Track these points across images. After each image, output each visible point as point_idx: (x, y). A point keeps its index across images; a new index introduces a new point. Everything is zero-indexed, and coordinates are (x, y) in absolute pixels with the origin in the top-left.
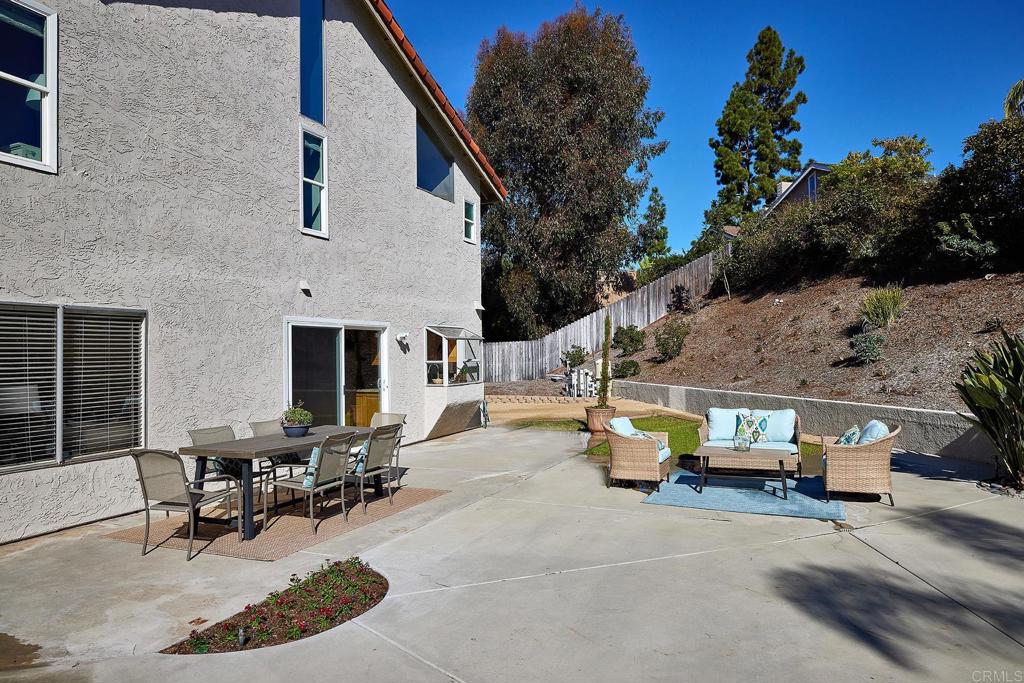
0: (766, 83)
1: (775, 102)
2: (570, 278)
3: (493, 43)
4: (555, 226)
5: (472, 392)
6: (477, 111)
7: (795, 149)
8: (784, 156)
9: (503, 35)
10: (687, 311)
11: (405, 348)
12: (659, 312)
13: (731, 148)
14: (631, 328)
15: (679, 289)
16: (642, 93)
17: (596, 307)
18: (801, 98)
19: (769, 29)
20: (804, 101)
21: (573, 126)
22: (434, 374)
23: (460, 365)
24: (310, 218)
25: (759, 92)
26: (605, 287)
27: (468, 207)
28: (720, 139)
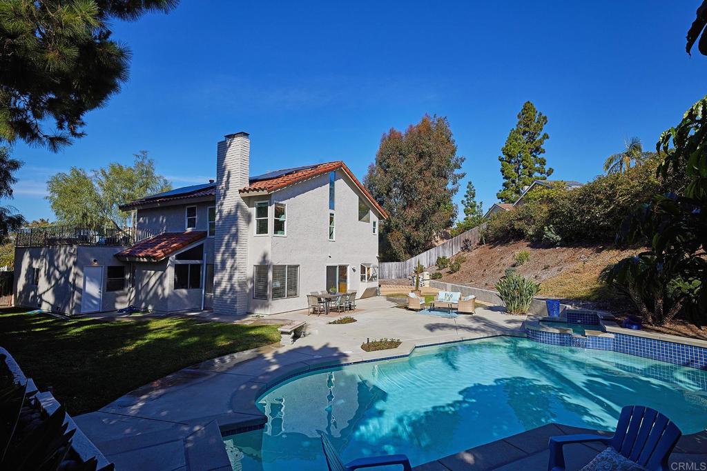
0: (527, 129)
1: (532, 139)
2: (420, 235)
3: (388, 133)
4: (413, 213)
5: (375, 284)
6: (380, 164)
7: (543, 162)
8: (537, 165)
9: (392, 131)
10: (469, 250)
11: (354, 270)
12: (457, 250)
13: (509, 162)
14: (444, 258)
15: (467, 241)
16: (453, 152)
17: (432, 247)
18: (546, 137)
19: (529, 102)
20: (548, 138)
21: (420, 172)
22: (363, 278)
23: (371, 275)
24: (331, 234)
25: (524, 133)
26: (436, 237)
27: (374, 223)
28: (504, 156)
